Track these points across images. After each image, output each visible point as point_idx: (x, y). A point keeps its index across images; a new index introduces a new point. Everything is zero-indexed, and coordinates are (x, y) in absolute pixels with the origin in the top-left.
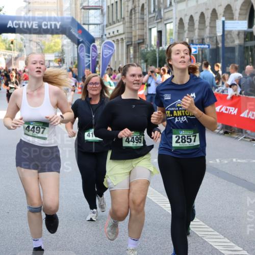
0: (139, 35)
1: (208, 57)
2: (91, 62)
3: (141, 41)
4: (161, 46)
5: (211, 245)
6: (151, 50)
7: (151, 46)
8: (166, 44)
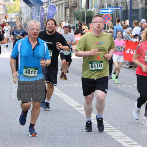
0: (73, 1)
1: (121, 16)
2: (40, 19)
3: (75, 5)
4: (88, 8)
6: (81, 11)
7: (82, 8)
8: (92, 7)
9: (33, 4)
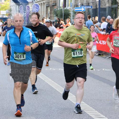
0: (53, 1)
1: (91, 13)
2: (26, 15)
3: (55, 4)
4: (65, 7)
5: (88, 114)
6: (60, 9)
7: (60, 7)
8: (68, 6)
9: (21, 3)
